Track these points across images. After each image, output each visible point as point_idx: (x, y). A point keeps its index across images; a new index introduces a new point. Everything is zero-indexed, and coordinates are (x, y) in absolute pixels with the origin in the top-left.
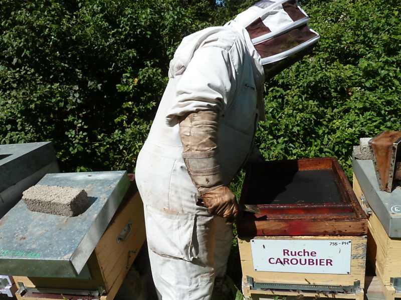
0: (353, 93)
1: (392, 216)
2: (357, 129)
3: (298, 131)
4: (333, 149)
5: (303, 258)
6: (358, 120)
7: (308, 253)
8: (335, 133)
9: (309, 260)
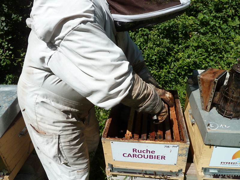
0: (192, 35)
1: (208, 131)
2: (192, 60)
3: (155, 58)
4: (176, 72)
5: (146, 155)
6: (194, 54)
7: (150, 151)
8: (178, 61)
9: (150, 156)
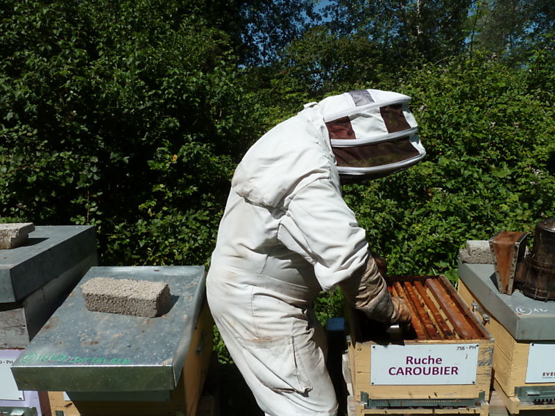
1: (519, 316)
2: (441, 236)
3: (376, 234)
4: (413, 258)
5: (427, 366)
6: (442, 226)
7: (433, 359)
8: (415, 239)
9: (434, 368)
